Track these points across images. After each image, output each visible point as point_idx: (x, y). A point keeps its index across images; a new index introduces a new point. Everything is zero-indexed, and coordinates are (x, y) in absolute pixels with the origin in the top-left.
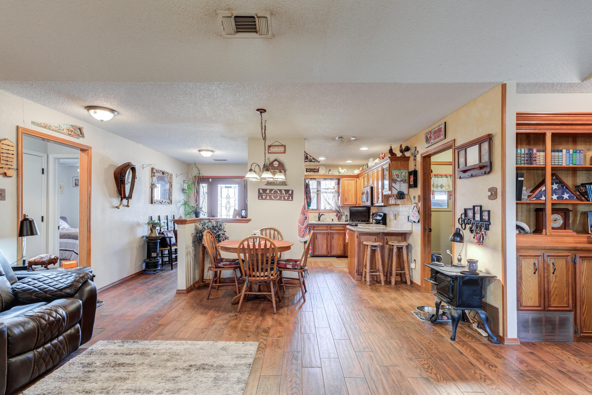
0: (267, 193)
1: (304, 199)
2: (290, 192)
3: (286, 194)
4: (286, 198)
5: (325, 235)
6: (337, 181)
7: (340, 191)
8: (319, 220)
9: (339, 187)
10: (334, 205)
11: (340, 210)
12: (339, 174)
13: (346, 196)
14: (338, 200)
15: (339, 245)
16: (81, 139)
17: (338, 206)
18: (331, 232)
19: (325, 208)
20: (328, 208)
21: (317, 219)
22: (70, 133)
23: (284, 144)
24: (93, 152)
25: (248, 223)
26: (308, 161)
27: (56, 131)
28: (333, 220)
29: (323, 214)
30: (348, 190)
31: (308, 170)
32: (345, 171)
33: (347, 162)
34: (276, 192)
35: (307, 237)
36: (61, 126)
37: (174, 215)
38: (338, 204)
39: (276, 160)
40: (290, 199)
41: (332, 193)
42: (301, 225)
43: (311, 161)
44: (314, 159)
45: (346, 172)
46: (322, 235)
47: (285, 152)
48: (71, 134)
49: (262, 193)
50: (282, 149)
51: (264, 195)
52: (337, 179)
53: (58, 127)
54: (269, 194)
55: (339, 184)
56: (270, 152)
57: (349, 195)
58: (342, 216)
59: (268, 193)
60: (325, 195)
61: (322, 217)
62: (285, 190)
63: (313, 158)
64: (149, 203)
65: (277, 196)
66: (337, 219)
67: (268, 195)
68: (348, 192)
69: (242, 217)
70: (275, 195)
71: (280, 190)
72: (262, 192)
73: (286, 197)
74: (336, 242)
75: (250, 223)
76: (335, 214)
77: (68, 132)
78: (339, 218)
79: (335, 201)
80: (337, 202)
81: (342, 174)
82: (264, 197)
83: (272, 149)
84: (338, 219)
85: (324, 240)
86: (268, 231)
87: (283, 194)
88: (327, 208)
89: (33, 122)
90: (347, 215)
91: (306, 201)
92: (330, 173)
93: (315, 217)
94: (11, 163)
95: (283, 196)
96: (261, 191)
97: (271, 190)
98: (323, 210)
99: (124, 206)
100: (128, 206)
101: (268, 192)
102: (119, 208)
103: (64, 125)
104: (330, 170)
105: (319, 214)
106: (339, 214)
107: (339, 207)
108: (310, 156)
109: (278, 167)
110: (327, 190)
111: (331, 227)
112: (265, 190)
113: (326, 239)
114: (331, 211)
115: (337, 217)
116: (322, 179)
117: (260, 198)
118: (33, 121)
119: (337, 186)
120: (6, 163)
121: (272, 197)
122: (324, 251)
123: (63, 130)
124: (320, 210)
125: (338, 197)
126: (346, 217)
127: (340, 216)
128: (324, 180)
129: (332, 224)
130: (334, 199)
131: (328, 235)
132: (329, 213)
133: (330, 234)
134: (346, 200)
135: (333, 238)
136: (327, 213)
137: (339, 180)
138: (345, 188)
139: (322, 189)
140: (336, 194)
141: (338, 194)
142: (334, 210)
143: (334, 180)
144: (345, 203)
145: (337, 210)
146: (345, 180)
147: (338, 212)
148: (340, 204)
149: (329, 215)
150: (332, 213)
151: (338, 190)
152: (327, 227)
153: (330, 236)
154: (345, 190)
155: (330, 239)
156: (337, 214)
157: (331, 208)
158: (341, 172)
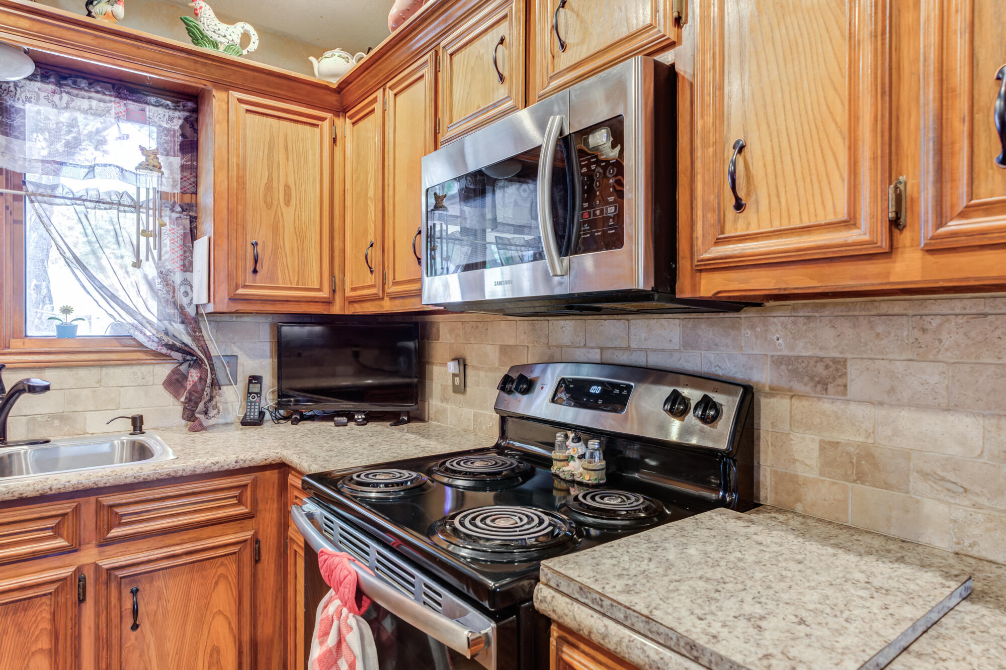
5: (40, 618)
6: (175, 120)
7: (206, 198)
9: (191, 172)
10: (153, 305)
11: (198, 339)
13: (259, 232)
14: (187, 266)
17: (182, 310)
18: (106, 563)
19: (66, 332)
20: (96, 324)
28: (137, 423)
29: (36, 381)
30: (269, 188)
38: (185, 301)
41: (136, 207)
45: (253, 46)
52: (178, 96)
55: (189, 145)
57: (276, 229)
58: (215, 384)
60: (63, 218)
66: (174, 407)
68: (269, 206)
74: (170, 646)
76: (164, 371)
79: (164, 276)
80: (178, 277)
81: (220, 52)
84: (190, 415)
88: (83, 330)
90: (255, 379)
98: (46, 347)
106: (194, 375)
107: (192, 322)
110: (91, 183)
111: (110, 518)
114: (125, 352)
115: (177, 395)
119: (177, 161)
124: (16, 344)
125: (184, 245)
126: (249, 393)
127: (207, 390)
128: (51, 87)
129: (128, 481)
130: (147, 260)
131: (82, 600)
132: (105, 371)
133: (103, 587)
134: (252, 269)
135: (135, 612)
136: (83, 372)
137: (189, 111)
138: (244, 169)
139: (40, 164)
140: (170, 217)
141: (188, 221)
142: (153, 346)
143: (147, 108)
144: (245, 287)
145: (178, 344)
146: (247, 111)
147: (189, 358)
148: (204, 300)
149: (99, 382)
150: (136, 369)
151: (183, 193)
152: (70, 520)
153: (103, 602)
154: (244, 183)
155: (97, 638)
156: (175, 371)
157: (120, 324)
158: (215, 37)
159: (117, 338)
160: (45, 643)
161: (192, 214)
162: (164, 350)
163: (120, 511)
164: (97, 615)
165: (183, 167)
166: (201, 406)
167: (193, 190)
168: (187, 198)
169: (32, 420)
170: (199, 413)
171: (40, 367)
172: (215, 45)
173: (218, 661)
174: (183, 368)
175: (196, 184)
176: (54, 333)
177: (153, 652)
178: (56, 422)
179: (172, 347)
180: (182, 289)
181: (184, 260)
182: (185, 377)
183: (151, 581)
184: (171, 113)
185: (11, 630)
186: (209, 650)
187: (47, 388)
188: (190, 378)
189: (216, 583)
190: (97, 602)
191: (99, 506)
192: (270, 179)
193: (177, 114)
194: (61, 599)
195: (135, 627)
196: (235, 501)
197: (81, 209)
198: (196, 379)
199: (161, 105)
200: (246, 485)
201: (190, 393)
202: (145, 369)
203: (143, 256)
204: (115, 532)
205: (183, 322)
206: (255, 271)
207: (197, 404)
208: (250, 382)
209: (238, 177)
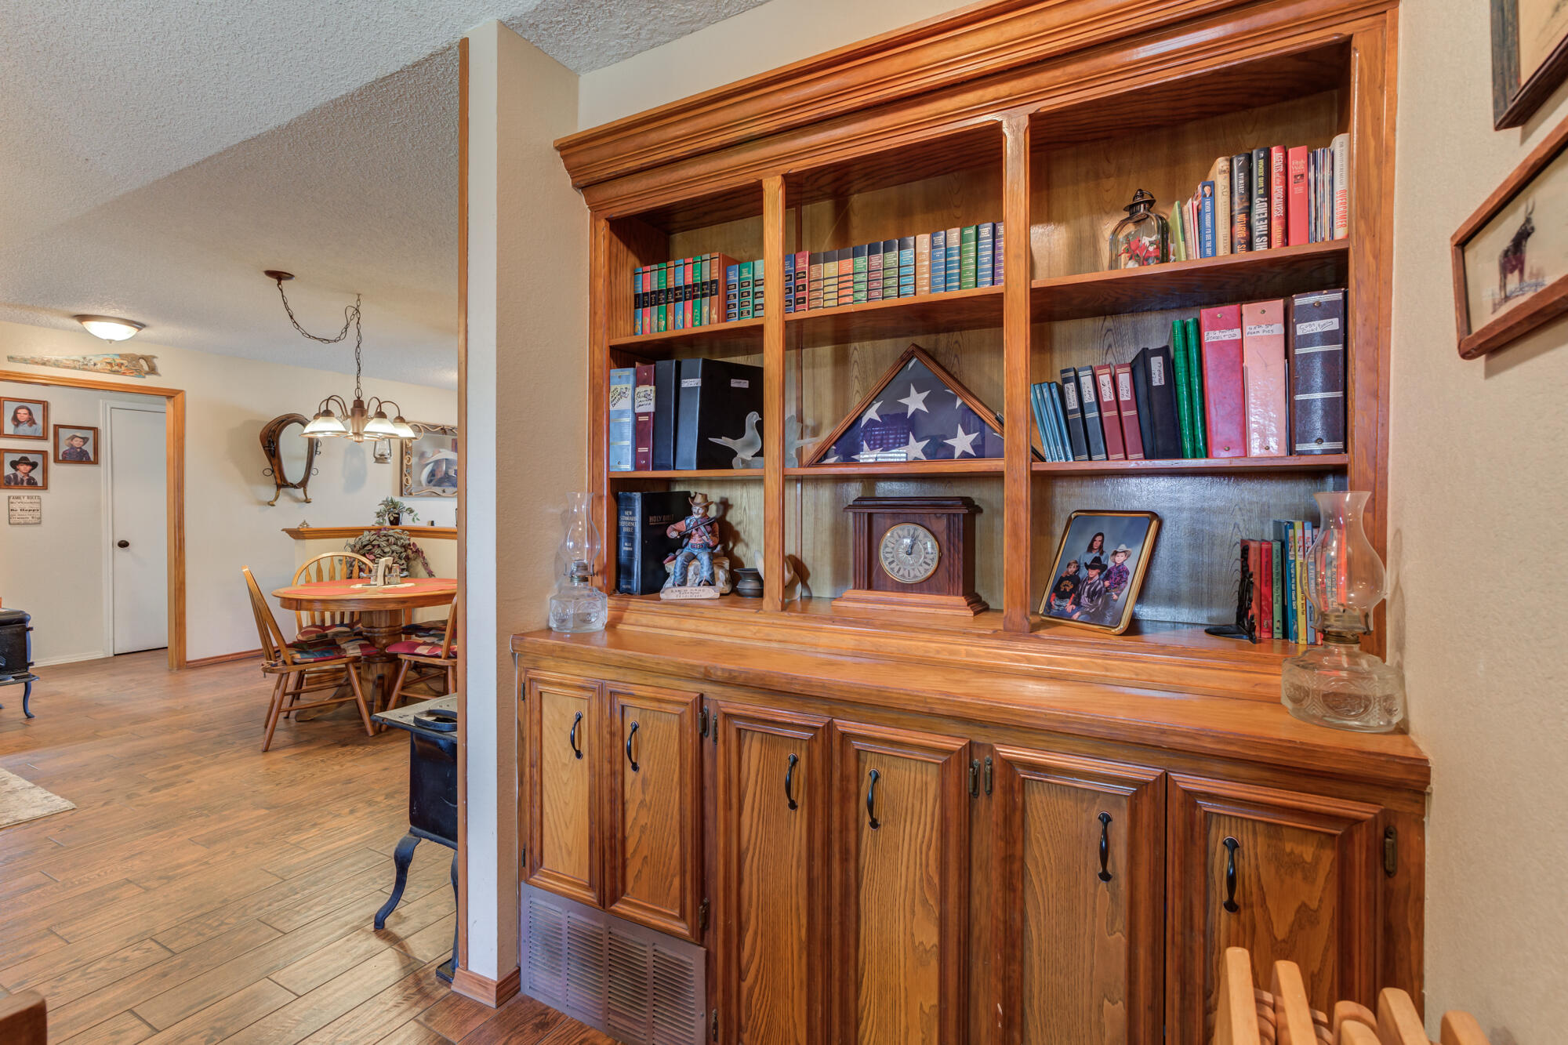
16: (149, 377)
22: (116, 368)
24: (190, 397)
27: (75, 368)
36: (88, 358)
48: (118, 371)
53: (82, 360)
77: (109, 368)
89: (12, 358)
99: (297, 500)
100: (307, 501)
102: (273, 505)
103: (97, 356)
118: (10, 354)
123: (95, 365)
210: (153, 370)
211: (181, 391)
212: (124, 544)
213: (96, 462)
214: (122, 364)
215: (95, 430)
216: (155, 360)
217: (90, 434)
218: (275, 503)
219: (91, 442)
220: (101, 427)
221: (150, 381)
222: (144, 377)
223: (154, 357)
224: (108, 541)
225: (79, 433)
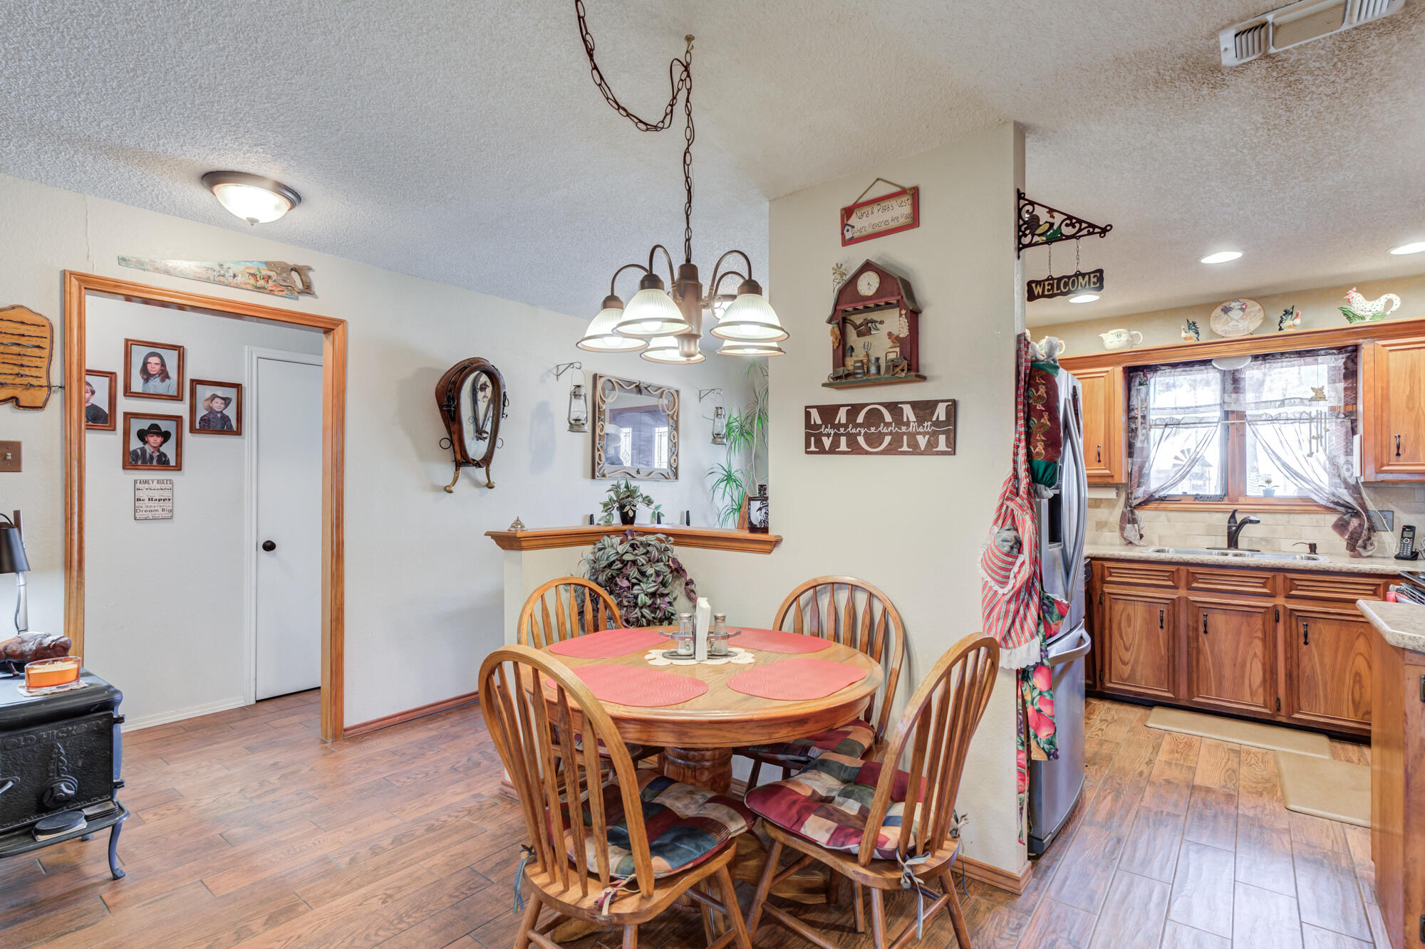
0: (840, 425)
1: (1012, 442)
2: (941, 413)
3: (920, 421)
4: (922, 441)
5: (1258, 622)
6: (1339, 361)
7: (1362, 406)
8: (1233, 541)
9: (1352, 392)
10: (1324, 478)
11: (1360, 500)
12: (1346, 324)
13: (1400, 429)
14: (1349, 452)
15: (1348, 680)
16: (302, 298)
17: (1345, 481)
18: (1290, 606)
19: (1268, 493)
20: (1286, 489)
21: (1223, 541)
22: (261, 283)
23: (908, 184)
24: (354, 332)
25: (769, 552)
26: (1036, 239)
27: (208, 280)
28: (1313, 548)
29: (1253, 518)
30: (1411, 397)
31: (1038, 290)
32: (1390, 303)
33: (1395, 252)
34: (875, 417)
35: (1024, 647)
36: (225, 267)
37: (688, 512)
38: (1347, 474)
39: (867, 266)
40: (942, 445)
41: (1312, 420)
42: (992, 583)
43: (1054, 237)
44: (1071, 220)
45: (1394, 308)
46: (1235, 620)
47: (915, 221)
48: (264, 288)
49: (820, 426)
50: (900, 210)
51: (828, 435)
52: (1340, 349)
53: (217, 268)
54: (846, 426)
55: (1350, 374)
56: (848, 236)
57: (1417, 424)
58: (1372, 529)
59: (843, 421)
60: (1265, 430)
61: (1246, 533)
62: (914, 405)
63: (1070, 217)
64: (585, 477)
65: (881, 437)
66: (1341, 542)
67: (842, 430)
68: (1408, 410)
69: (753, 529)
70: (873, 429)
71: (894, 407)
72: (819, 422)
73: (919, 438)
74: (1327, 660)
75: (776, 551)
76: (1333, 518)
77: (252, 281)
78: (1357, 543)
79: (1331, 459)
80: (1341, 460)
81: (1367, 322)
82: (827, 442)
83: (860, 223)
84: (1352, 547)
85: (1250, 644)
86: (843, 597)
87: (908, 424)
88: (1279, 493)
89: (124, 259)
90: (1409, 528)
91: (1022, 451)
92: (1293, 325)
93: (1210, 531)
94: (34, 372)
95: (909, 434)
96: (816, 417)
97: (854, 409)
98: (1257, 502)
99: (477, 484)
100: (490, 486)
101: (842, 416)
102: (450, 492)
103: (238, 262)
104: (1286, 312)
105: (1233, 516)
106: (1355, 522)
107: (1355, 489)
108: (1051, 211)
109: (879, 293)
110: (1282, 410)
111: (1292, 584)
112: (828, 412)
113: (1264, 640)
114: (1305, 505)
115: (1342, 534)
116: (1243, 357)
117: (813, 448)
119: (1341, 385)
120: (17, 370)
121: (861, 440)
122: (1252, 694)
123: (235, 276)
124: (1242, 500)
125: (1347, 438)
126: (1403, 537)
127: (1365, 532)
128: (1260, 362)
129: (1301, 568)
130: (1317, 451)
131: (1277, 621)
132: (1292, 516)
133: (1288, 617)
134: (1396, 452)
135: (1306, 635)
136: (1278, 516)
137: (1350, 352)
138: (1388, 389)
139: (1253, 405)
140: (1336, 422)
141: (1349, 423)
142: (1322, 502)
143: (1319, 358)
144: (1389, 465)
145: (1341, 502)
146: (1390, 351)
147: (1350, 511)
148: (1358, 475)
149: (1289, 522)
150: (1312, 516)
151: (1346, 404)
152: (1270, 581)
153: (1288, 625)
154: (1388, 399)
155: (1285, 641)
156: (1340, 519)
157: (1301, 489)
158: (1363, 313)
159: (1302, 499)
160: (1260, 634)
161: (1353, 418)
162: (1332, 505)
163: (1297, 583)
164: (1285, 630)
165: (1346, 389)
166: (1360, 542)
167: (1354, 402)
168: (1350, 408)
169: (1251, 539)
170: (1359, 547)
171: (1255, 512)
172: (1363, 318)
173: (1360, 682)
174: (1346, 517)
175: (1356, 398)
176: (1261, 494)
177: (1316, 659)
178: (1264, 543)
179: (1337, 504)
180: (1345, 467)
181: (1347, 448)
182: (1348, 523)
183: (1315, 623)
184: (1336, 356)
185: (1245, 623)
186: (1353, 672)
187: (1258, 522)
188: (1351, 524)
189: (1358, 636)
190: (1285, 624)
191: (1285, 578)
192: (1412, 391)
193: (1341, 356)
194: (1267, 617)
195: (1306, 643)
196: (1371, 593)
197: (1277, 426)
198: (1356, 525)
199: (1329, 354)
200: (1379, 585)
201: (1352, 533)
202: (1318, 516)
203: (1314, 449)
204: (1293, 592)
205: (1346, 488)
206: (1398, 454)
207: (1357, 541)
208: (1404, 530)
209: (1382, 395)
210: (307, 289)
211: (342, 322)
212: (269, 546)
213: (238, 433)
214: (269, 277)
215: (238, 387)
216: (311, 274)
217: (231, 393)
218: (453, 489)
219: (233, 405)
220: (245, 385)
221: (302, 305)
222: (297, 299)
223: (310, 269)
224: (252, 542)
225: (220, 392)
